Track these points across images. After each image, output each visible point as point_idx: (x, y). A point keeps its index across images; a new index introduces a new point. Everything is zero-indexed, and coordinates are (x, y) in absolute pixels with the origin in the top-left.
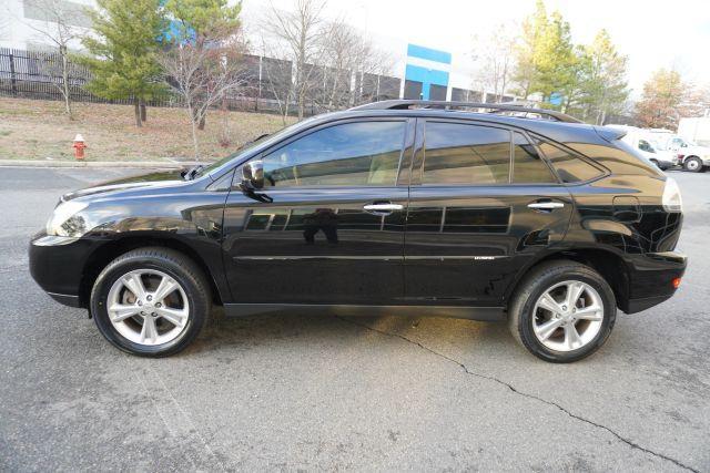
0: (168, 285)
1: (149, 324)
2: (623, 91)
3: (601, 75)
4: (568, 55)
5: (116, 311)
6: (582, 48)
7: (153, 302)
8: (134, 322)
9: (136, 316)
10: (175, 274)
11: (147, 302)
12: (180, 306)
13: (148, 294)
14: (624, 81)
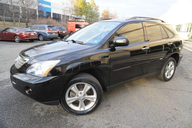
0: (88, 87)
1: (81, 103)
2: (98, 15)
3: (94, 10)
4: (86, 5)
5: (69, 100)
6: (88, 3)
7: (82, 95)
8: (76, 103)
9: (77, 101)
10: (90, 82)
11: (81, 94)
12: (93, 94)
13: (80, 92)
14: (99, 12)
